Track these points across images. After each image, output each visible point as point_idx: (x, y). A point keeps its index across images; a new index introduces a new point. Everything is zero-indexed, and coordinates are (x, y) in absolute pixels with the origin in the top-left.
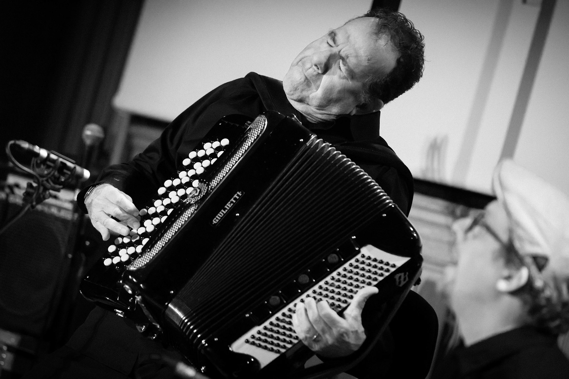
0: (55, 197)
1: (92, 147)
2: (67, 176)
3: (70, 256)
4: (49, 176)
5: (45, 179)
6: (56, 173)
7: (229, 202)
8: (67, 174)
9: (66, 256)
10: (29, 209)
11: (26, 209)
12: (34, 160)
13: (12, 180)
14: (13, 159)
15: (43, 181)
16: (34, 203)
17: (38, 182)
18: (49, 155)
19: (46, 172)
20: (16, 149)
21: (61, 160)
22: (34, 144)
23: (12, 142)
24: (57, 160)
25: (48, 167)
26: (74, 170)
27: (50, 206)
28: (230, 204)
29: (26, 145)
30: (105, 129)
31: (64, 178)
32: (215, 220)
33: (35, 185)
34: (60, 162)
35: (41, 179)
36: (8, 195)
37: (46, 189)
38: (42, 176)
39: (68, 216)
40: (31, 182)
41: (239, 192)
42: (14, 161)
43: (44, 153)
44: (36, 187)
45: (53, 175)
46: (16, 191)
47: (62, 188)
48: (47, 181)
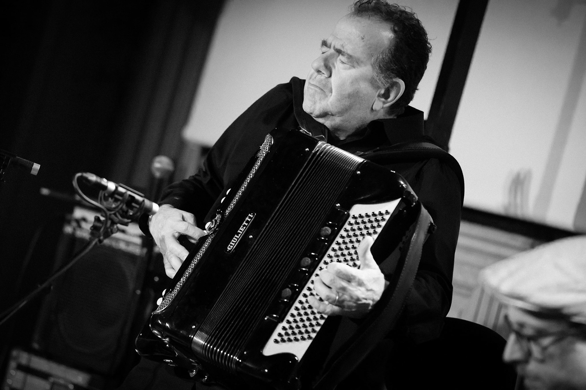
0: (123, 231)
1: (161, 181)
2: (135, 210)
3: (138, 292)
4: (117, 210)
5: (113, 212)
6: (124, 207)
7: (242, 226)
8: (136, 208)
9: (134, 292)
10: (96, 244)
11: (94, 243)
12: (101, 193)
13: (78, 213)
14: (80, 192)
15: (110, 215)
16: (102, 238)
17: (105, 216)
18: (117, 188)
19: (114, 206)
20: (83, 182)
21: (129, 193)
22: (101, 176)
23: (79, 174)
24: (126, 193)
25: (116, 200)
26: (143, 203)
27: (117, 240)
28: (243, 227)
29: (93, 178)
30: (175, 161)
31: (132, 211)
32: (229, 247)
33: (102, 219)
34: (128, 196)
35: (108, 213)
36: (74, 229)
37: (113, 223)
38: (110, 210)
39: (137, 251)
40: (99, 215)
41: (251, 214)
42: (82, 195)
43: (111, 186)
44: (104, 220)
45: (121, 209)
46: (84, 225)
47: (131, 222)
48: (115, 214)
